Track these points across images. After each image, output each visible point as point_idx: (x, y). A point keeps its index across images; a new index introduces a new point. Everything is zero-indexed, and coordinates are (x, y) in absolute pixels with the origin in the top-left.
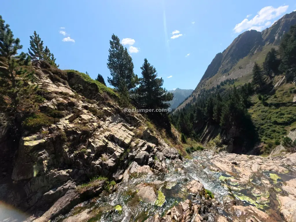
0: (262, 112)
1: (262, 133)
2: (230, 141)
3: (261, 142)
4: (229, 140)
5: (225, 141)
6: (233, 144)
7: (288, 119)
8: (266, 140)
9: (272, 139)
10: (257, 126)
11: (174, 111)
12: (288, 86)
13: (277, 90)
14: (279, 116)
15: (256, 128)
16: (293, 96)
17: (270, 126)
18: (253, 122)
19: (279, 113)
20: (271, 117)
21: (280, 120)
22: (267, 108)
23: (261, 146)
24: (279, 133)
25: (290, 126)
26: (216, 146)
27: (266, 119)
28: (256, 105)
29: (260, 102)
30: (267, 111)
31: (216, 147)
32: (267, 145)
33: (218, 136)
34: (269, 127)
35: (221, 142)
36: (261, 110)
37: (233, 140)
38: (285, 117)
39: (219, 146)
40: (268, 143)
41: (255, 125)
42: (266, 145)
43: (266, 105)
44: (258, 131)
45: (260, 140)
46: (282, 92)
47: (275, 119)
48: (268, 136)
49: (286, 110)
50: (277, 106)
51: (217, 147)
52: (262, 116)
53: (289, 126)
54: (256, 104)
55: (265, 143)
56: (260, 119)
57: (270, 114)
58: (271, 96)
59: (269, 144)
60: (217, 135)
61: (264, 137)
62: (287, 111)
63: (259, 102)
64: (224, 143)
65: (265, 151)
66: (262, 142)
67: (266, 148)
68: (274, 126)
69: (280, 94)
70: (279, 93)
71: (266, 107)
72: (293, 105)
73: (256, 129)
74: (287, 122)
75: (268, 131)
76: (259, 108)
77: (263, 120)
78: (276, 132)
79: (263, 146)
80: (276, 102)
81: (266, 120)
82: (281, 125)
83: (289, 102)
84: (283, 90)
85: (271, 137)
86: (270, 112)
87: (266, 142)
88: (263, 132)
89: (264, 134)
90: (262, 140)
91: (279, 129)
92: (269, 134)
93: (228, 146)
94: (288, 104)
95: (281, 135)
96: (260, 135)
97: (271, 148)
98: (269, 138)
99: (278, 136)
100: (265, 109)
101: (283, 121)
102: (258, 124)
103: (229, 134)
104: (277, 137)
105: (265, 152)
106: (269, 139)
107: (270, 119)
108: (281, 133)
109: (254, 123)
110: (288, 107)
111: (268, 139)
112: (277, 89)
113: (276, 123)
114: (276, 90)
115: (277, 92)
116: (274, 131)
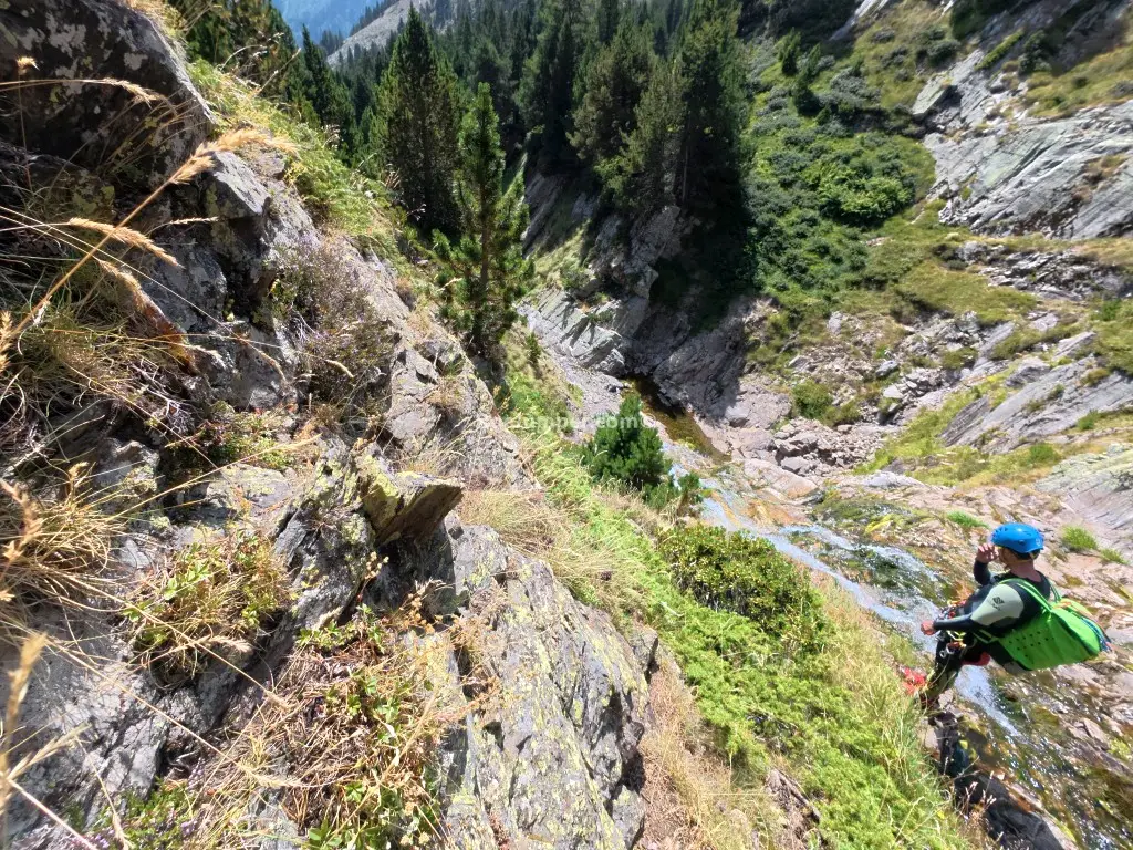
0: (791, 142)
1: (774, 256)
2: (641, 283)
3: (760, 297)
4: (636, 277)
5: (615, 275)
6: (648, 296)
7: (883, 197)
8: (784, 289)
9: (808, 286)
10: (762, 218)
11: (336, 54)
12: (919, 20)
13: (867, 34)
14: (851, 177)
15: (753, 224)
16: (923, 82)
17: (813, 222)
18: (751, 190)
19: (855, 162)
20: (818, 179)
21: (853, 201)
22: (809, 126)
23: (755, 316)
24: (838, 261)
25: (879, 236)
26: (564, 294)
27: (798, 184)
28: (766, 102)
29: (784, 84)
30: (808, 143)
31: (565, 300)
32: (786, 313)
33: (575, 243)
34: (804, 225)
35: (593, 278)
36: (781, 135)
37: (656, 274)
38: (874, 188)
39: (581, 299)
40: (792, 308)
41: (753, 210)
42: (776, 315)
43: (809, 106)
44: (758, 241)
45: (760, 287)
46: (885, 50)
47: (836, 189)
48: (797, 274)
49: (879, 152)
50: (853, 119)
51: (571, 299)
52: (787, 165)
53: (874, 233)
54: (764, 96)
55: (775, 303)
56: (775, 180)
57: (819, 162)
58: (839, 64)
59: (795, 312)
60: (569, 234)
61: (778, 277)
62: (882, 159)
63: (781, 86)
64: (610, 284)
65: (768, 338)
66: (767, 296)
67: (775, 326)
68: (825, 224)
69: (875, 57)
70: (872, 53)
71: (803, 120)
72: (906, 131)
73: (754, 231)
74: (875, 211)
75: (800, 246)
76: (776, 118)
77: (786, 185)
78: (827, 258)
79: (762, 319)
80: (855, 99)
81: (796, 190)
82: (851, 226)
83: (899, 112)
84: (890, 39)
85: (807, 278)
86: (823, 151)
87: (784, 298)
88: (779, 249)
89: (783, 259)
90: (768, 289)
91: (840, 242)
92: (804, 265)
93: (624, 303)
94: (895, 123)
95: (845, 271)
96: (763, 262)
97: (794, 328)
98: (799, 281)
99: (832, 278)
100: (802, 129)
101: (863, 207)
102: (769, 205)
103: (642, 242)
104: (828, 281)
105: (767, 344)
106: (797, 286)
107: (814, 187)
108: (847, 264)
109: (754, 197)
110: (887, 138)
111: (792, 285)
112: (868, 27)
113: (834, 211)
114: (863, 30)
115: (861, 42)
116: (823, 251)
